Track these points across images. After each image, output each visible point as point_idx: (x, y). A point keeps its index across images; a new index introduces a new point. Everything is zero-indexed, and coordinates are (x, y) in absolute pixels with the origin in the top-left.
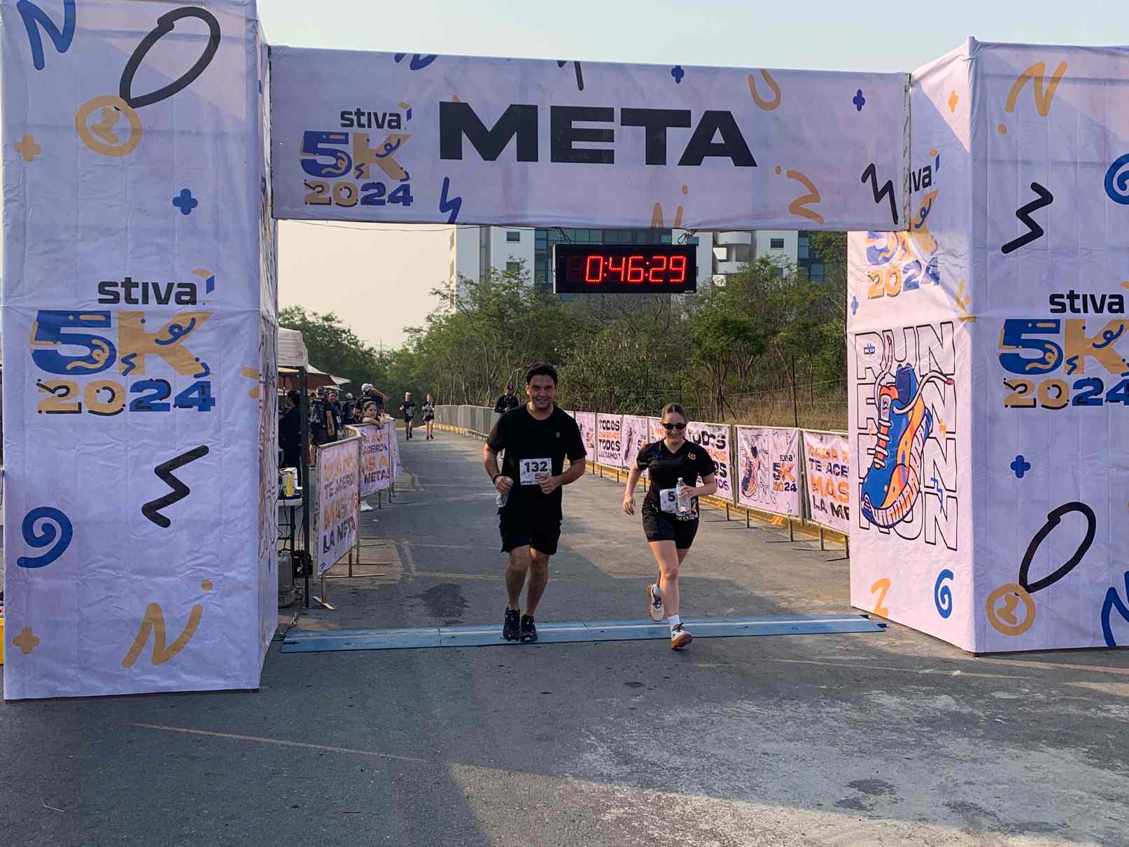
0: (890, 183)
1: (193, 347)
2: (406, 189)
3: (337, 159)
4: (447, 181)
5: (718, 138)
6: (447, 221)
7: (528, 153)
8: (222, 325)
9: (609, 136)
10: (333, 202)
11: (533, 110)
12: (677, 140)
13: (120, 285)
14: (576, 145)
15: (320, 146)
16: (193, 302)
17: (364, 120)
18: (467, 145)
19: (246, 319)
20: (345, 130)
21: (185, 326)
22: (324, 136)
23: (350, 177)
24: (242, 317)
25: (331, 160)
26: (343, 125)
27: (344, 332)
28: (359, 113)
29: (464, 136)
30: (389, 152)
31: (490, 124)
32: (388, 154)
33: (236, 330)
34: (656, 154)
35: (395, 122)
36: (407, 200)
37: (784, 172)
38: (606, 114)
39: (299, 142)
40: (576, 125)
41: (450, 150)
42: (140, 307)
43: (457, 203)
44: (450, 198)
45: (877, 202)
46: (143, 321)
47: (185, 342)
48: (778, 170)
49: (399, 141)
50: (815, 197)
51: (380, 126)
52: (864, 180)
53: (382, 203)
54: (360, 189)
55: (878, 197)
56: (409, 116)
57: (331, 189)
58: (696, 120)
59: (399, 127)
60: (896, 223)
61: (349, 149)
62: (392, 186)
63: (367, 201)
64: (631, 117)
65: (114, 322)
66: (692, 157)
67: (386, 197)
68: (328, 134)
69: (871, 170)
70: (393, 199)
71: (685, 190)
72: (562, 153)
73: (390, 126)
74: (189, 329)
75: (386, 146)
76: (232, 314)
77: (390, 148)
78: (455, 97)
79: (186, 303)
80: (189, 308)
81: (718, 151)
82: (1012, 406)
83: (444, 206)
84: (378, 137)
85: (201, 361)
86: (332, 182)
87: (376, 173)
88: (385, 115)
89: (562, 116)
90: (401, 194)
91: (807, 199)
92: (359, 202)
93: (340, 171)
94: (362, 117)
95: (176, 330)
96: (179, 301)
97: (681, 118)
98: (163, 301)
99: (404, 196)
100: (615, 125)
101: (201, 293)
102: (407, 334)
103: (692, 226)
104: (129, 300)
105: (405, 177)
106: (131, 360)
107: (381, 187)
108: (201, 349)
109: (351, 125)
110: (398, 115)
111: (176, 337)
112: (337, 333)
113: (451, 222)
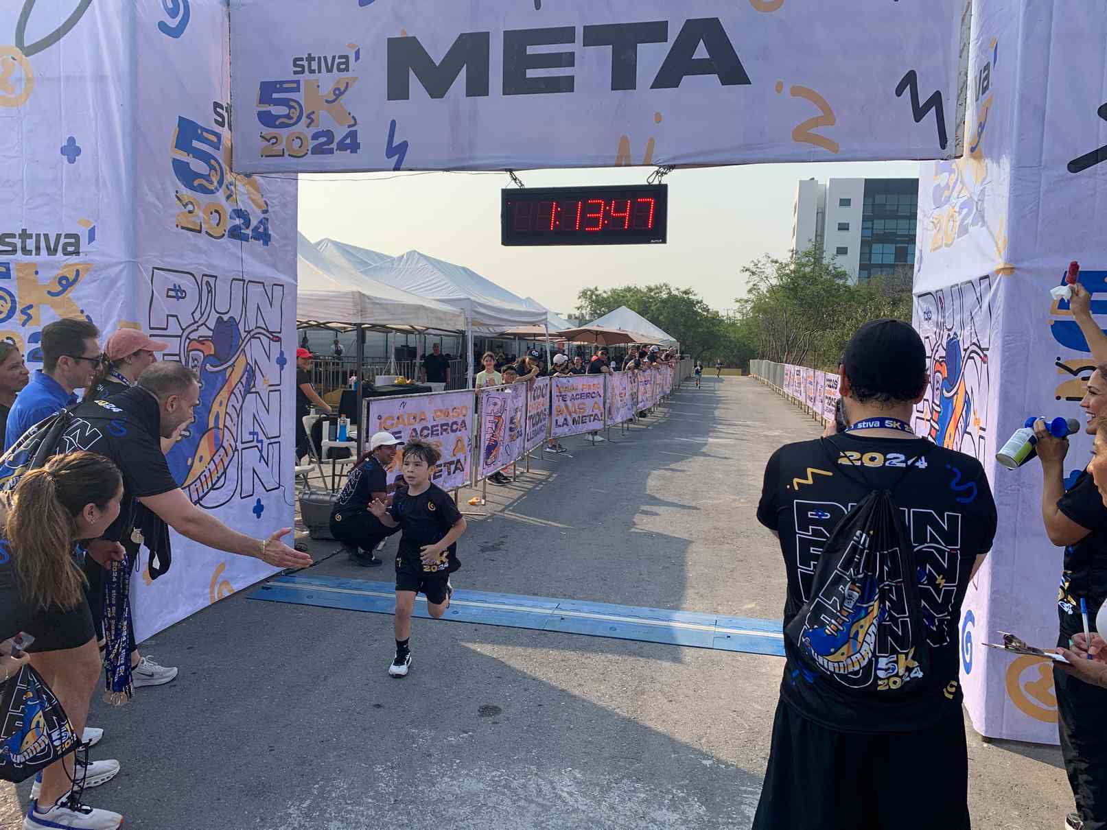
0: (938, 94)
1: (79, 299)
2: (353, 135)
3: (290, 109)
4: (393, 123)
5: (701, 52)
6: (392, 166)
7: (478, 87)
8: (101, 277)
9: (569, 60)
10: (286, 153)
11: (485, 37)
12: (651, 57)
13: (17, 236)
14: (531, 73)
15: (275, 96)
16: (77, 253)
17: (314, 65)
18: (415, 84)
19: (121, 271)
20: (296, 77)
21: (71, 277)
22: (278, 86)
23: (301, 127)
25: (282, 110)
26: (295, 73)
28: (310, 59)
29: (411, 73)
30: (338, 97)
31: (438, 57)
33: (113, 282)
34: (623, 77)
35: (344, 64)
36: (354, 147)
37: (787, 90)
38: (565, 35)
39: (256, 92)
40: (531, 50)
41: (398, 90)
42: (33, 258)
43: (404, 146)
44: (397, 141)
45: (917, 120)
46: (37, 273)
47: (71, 294)
48: (779, 87)
49: (347, 83)
50: (828, 117)
51: (329, 70)
52: (899, 92)
53: (331, 151)
54: (310, 138)
55: (919, 114)
56: (357, 57)
57: (284, 142)
58: (673, 33)
59: (347, 69)
60: (943, 147)
61: (299, 97)
62: (340, 133)
63: (318, 150)
64: (594, 35)
65: (13, 273)
66: (668, 78)
67: (334, 146)
68: (281, 83)
69: (910, 79)
70: (342, 147)
71: (658, 118)
72: (516, 84)
73: (339, 70)
74: (75, 280)
75: (334, 91)
76: (112, 266)
77: (338, 93)
78: (403, 31)
79: (71, 253)
80: (73, 259)
81: (701, 68)
82: (1068, 399)
83: (390, 152)
84: (327, 82)
85: (85, 314)
86: (284, 133)
87: (325, 120)
88: (334, 58)
89: (516, 41)
90: (348, 141)
91: (816, 122)
92: (310, 152)
93: (291, 122)
94: (312, 62)
95: (64, 282)
96: (66, 253)
97: (656, 32)
98: (52, 251)
99: (351, 144)
100: (576, 47)
101: (84, 245)
103: (669, 160)
104: (25, 251)
105: (353, 122)
106: (28, 311)
107: (329, 135)
108: (85, 301)
109: (302, 72)
110: (346, 57)
111: (65, 288)
113: (397, 169)
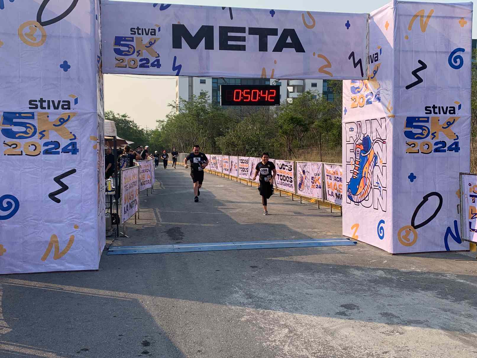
0: (360, 60)
1: (69, 127)
2: (158, 61)
3: (129, 49)
4: (175, 58)
5: (289, 40)
6: (175, 74)
7: (209, 46)
8: (81, 118)
9: (243, 39)
10: (127, 66)
11: (212, 27)
12: (272, 41)
13: (38, 101)
14: (230, 43)
15: (122, 42)
16: (69, 108)
17: (140, 32)
18: (184, 43)
19: (92, 115)
20: (132, 36)
21: (66, 118)
22: (123, 39)
23: (135, 56)
24: (89, 115)
25: (126, 49)
26: (131, 34)
27: (131, 122)
28: (138, 29)
29: (183, 38)
30: (151, 45)
31: (193, 33)
32: (150, 46)
33: (87, 120)
34: (263, 47)
35: (154, 32)
36: (159, 66)
37: (316, 55)
38: (242, 30)
39: (113, 41)
40: (230, 34)
41: (177, 45)
43: (180, 67)
44: (177, 65)
45: (355, 68)
46: (48, 117)
47: (65, 125)
48: (314, 54)
49: (155, 40)
50: (329, 65)
51: (147, 34)
52: (349, 58)
53: (148, 67)
54: (138, 61)
55: (355, 65)
56: (159, 30)
58: (280, 33)
59: (155, 34)
60: (363, 77)
61: (134, 44)
62: (152, 60)
63: (142, 66)
64: (253, 31)
65: (36, 117)
66: (278, 48)
67: (149, 65)
68: (125, 37)
69: (352, 54)
70: (153, 65)
71: (275, 62)
72: (224, 46)
73: (151, 34)
74: (67, 120)
75: (149, 43)
76: (85, 114)
77: (151, 44)
79: (66, 109)
80: (67, 111)
81: (289, 46)
82: (409, 153)
83: (174, 68)
84: (146, 39)
85: (72, 133)
86: (126, 58)
87: (145, 54)
88: (149, 29)
89: (224, 30)
90: (156, 63)
91: (326, 66)
92: (138, 67)
93: (130, 53)
95: (62, 120)
96: (63, 108)
97: (274, 32)
98: (56, 108)
99: (157, 64)
100: (246, 35)
101: (72, 105)
102: (158, 123)
103: (278, 77)
104: (42, 108)
105: (158, 56)
106: (43, 133)
107: (147, 60)
108: (73, 128)
109: (135, 34)
110: (155, 30)
111: (62, 123)
112: (128, 122)
113: (177, 75)
